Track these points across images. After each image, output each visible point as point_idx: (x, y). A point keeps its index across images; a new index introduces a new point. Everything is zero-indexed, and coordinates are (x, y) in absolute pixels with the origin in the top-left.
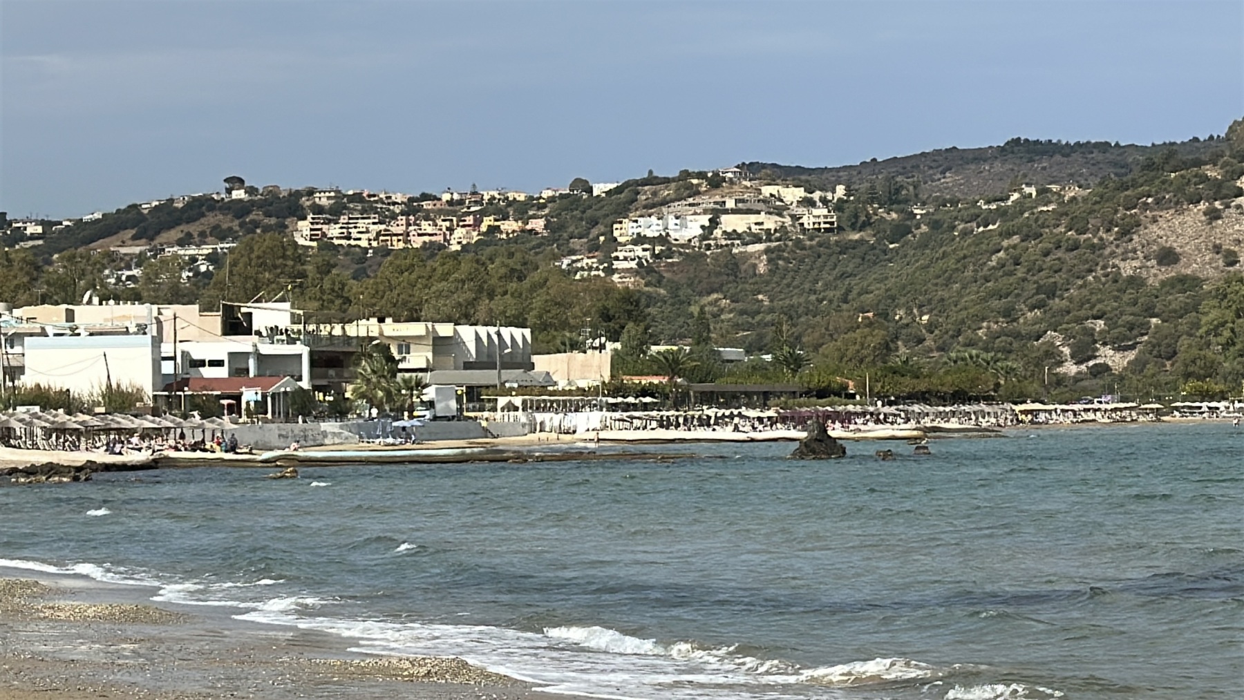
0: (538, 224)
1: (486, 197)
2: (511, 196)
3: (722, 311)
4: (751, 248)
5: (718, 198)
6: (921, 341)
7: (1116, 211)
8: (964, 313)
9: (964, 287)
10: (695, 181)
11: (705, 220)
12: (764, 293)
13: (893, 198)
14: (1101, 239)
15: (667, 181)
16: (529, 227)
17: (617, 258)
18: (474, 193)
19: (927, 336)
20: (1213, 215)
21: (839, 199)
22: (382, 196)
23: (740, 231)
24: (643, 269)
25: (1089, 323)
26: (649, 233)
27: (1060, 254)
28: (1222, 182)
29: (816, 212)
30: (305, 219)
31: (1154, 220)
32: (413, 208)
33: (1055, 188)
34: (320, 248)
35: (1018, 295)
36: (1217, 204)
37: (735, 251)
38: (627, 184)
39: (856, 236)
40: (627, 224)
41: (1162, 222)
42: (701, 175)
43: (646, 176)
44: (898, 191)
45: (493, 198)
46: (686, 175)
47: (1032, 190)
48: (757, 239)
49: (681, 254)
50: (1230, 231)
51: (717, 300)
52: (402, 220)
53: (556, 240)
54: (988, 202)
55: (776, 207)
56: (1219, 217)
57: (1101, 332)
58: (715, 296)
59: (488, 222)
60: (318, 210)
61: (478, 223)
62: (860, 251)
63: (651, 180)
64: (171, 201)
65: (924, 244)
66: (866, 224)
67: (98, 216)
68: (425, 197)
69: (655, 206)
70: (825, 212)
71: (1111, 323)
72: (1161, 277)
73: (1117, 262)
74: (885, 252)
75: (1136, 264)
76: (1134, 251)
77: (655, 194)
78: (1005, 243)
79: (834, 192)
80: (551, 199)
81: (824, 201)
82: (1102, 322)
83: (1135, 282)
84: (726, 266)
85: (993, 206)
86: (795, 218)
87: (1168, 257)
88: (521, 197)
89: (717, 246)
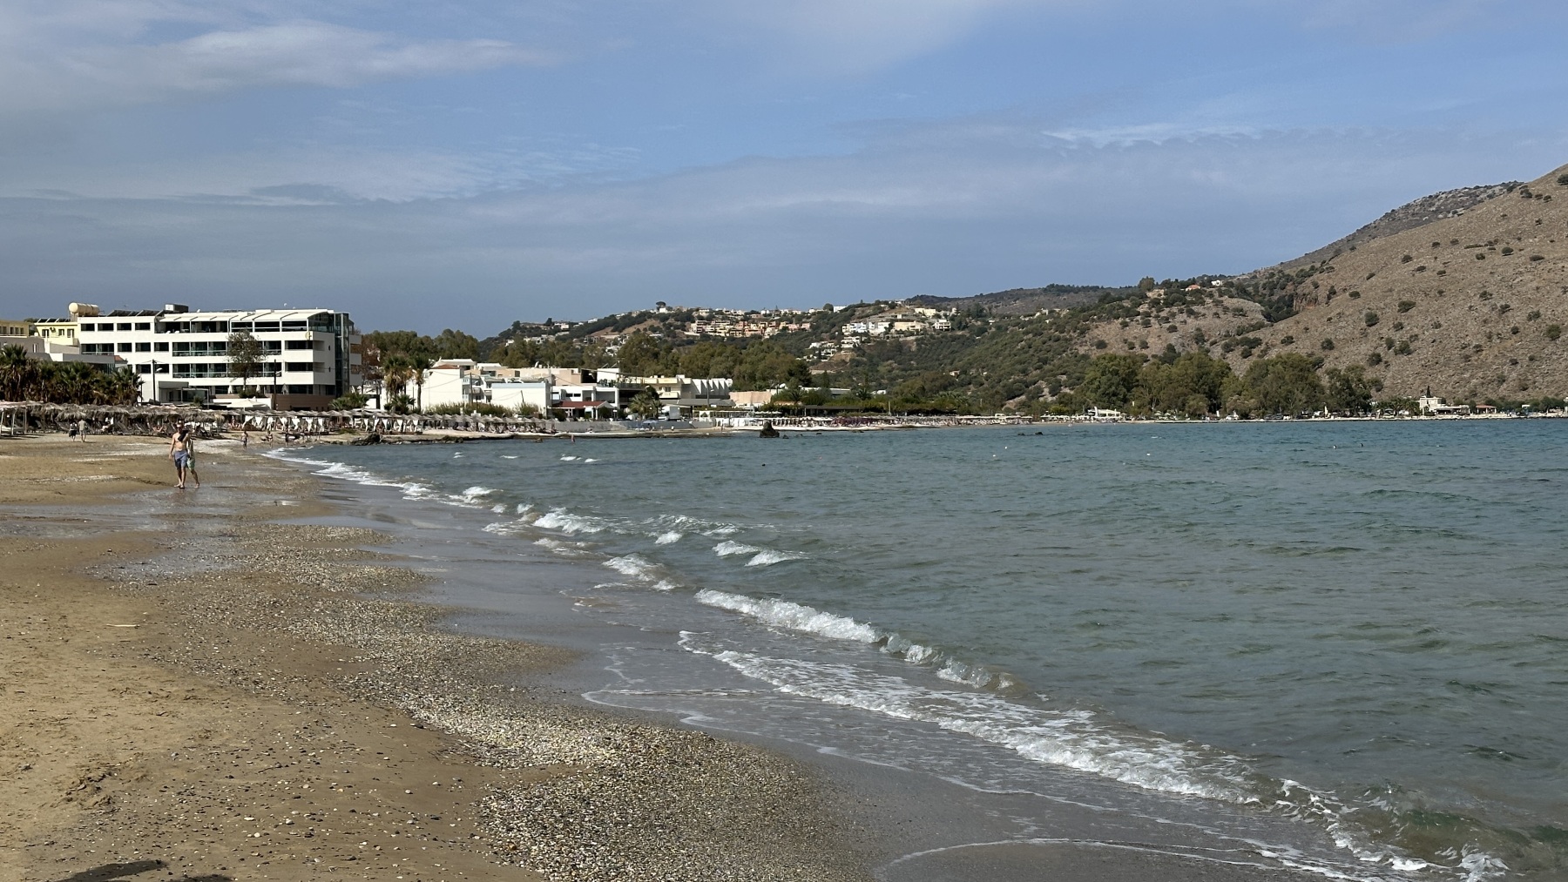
0: (807, 326)
1: (783, 313)
2: (794, 312)
3: (893, 369)
4: (909, 338)
5: (893, 314)
6: (982, 384)
7: (1079, 322)
8: (1003, 371)
9: (1004, 359)
10: (882, 306)
11: (887, 325)
12: (915, 360)
13: (979, 314)
14: (1071, 336)
15: (869, 305)
16: (803, 327)
17: (843, 343)
18: (777, 311)
19: (985, 382)
20: (1125, 325)
21: (953, 315)
22: (732, 311)
23: (903, 330)
24: (856, 349)
25: (1059, 377)
26: (860, 331)
27: (1050, 343)
28: (1130, 308)
29: (941, 321)
30: (694, 322)
31: (1097, 327)
32: (747, 318)
33: (1057, 310)
34: (701, 336)
35: (1029, 363)
36: (1127, 320)
37: (901, 339)
38: (850, 307)
39: (960, 333)
40: (849, 326)
41: (1100, 328)
42: (886, 303)
43: (859, 302)
44: (981, 311)
45: (786, 313)
46: (878, 303)
47: (1047, 311)
48: (912, 334)
49: (874, 341)
50: (1132, 332)
51: (891, 364)
52: (741, 323)
53: (815, 334)
54: (1025, 317)
55: (922, 319)
56: (1127, 326)
57: (1065, 381)
58: (890, 362)
59: (783, 324)
60: (701, 318)
61: (778, 325)
62: (962, 340)
63: (862, 305)
64: (631, 313)
65: (993, 337)
66: (966, 327)
67: (595, 320)
68: (753, 312)
69: (863, 318)
70: (945, 321)
71: (1070, 377)
72: (1098, 355)
73: (1077, 347)
74: (974, 341)
75: (1086, 348)
76: (1086, 342)
77: (863, 311)
78: (1025, 338)
79: (951, 311)
80: (814, 314)
81: (946, 316)
82: (1065, 376)
83: (1085, 357)
84: (896, 346)
85: (1027, 319)
86: (931, 324)
87: (1101, 345)
88: (799, 313)
89: (893, 337)
